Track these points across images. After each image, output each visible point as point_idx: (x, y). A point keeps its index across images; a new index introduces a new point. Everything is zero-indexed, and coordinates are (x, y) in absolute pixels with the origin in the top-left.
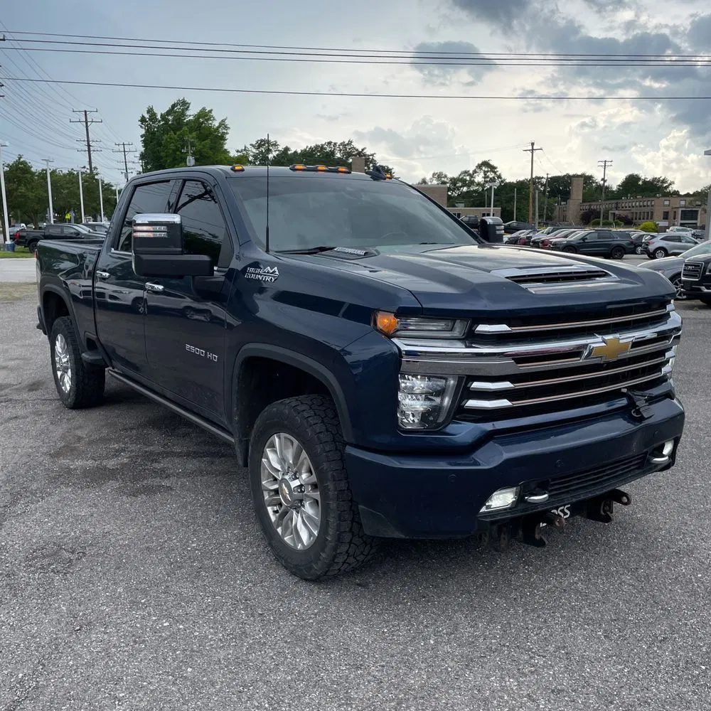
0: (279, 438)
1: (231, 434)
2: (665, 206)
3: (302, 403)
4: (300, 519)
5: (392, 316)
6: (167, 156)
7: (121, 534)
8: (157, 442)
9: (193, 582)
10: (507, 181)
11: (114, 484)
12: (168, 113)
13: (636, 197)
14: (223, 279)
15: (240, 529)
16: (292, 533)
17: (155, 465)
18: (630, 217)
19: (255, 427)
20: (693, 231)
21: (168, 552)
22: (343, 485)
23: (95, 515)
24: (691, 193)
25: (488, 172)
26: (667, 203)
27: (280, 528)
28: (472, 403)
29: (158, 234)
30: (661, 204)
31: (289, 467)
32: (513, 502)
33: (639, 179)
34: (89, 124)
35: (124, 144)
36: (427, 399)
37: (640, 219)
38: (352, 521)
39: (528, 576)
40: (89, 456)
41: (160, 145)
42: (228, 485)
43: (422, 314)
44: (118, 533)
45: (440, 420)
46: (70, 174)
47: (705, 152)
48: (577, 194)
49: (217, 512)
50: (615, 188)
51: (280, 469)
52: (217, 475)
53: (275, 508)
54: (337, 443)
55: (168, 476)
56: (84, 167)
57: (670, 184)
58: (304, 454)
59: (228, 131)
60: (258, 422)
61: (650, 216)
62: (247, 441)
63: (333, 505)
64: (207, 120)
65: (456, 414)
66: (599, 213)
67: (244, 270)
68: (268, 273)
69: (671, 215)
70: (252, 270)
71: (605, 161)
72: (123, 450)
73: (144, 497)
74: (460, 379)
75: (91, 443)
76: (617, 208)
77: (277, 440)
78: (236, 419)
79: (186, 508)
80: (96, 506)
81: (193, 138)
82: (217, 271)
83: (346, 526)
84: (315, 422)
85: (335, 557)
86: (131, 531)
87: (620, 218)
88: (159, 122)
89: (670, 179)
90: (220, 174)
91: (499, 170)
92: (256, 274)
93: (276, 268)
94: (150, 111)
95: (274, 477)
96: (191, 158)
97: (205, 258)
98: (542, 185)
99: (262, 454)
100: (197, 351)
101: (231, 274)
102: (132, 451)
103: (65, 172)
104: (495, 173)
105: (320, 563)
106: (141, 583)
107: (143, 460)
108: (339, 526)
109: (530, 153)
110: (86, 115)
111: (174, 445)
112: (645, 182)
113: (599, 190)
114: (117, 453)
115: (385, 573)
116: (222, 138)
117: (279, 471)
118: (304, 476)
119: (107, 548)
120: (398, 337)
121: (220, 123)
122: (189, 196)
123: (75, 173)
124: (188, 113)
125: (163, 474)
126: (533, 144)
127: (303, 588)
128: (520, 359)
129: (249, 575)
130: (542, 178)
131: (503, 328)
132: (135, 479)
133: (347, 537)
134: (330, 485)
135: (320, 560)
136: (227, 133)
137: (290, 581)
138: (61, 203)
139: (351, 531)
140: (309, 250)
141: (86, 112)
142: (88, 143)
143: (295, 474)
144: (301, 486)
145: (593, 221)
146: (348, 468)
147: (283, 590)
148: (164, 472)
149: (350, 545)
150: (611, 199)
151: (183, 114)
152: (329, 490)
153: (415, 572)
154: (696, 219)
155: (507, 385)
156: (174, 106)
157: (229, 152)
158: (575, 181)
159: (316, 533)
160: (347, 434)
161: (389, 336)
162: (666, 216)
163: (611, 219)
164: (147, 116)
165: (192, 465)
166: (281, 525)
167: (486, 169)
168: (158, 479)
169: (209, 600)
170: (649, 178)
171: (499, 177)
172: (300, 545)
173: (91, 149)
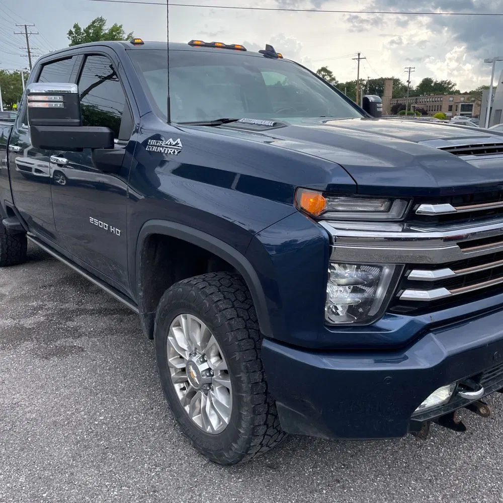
0: (186, 318)
1: (136, 305)
2: (450, 101)
3: (210, 285)
4: (208, 403)
5: (320, 195)
7: (31, 404)
8: (72, 298)
9: (98, 467)
10: (339, 83)
11: (30, 345)
12: (89, 28)
13: (430, 95)
14: (123, 152)
15: (147, 396)
16: (199, 413)
17: (70, 324)
18: (425, 109)
19: (160, 304)
20: (470, 119)
21: (75, 427)
22: (257, 377)
23: (6, 382)
24: (468, 92)
25: (326, 75)
26: (451, 99)
27: (188, 406)
28: (409, 294)
29: (53, 105)
30: (447, 100)
31: (196, 349)
32: (448, 398)
33: (432, 82)
34: (28, 35)
36: (355, 290)
37: (432, 111)
38: (267, 414)
39: (435, 450)
40: (9, 314)
42: (136, 345)
43: (357, 193)
44: (27, 404)
45: (372, 313)
46: (15, 73)
47: (485, 60)
48: (389, 92)
49: (125, 376)
50: (414, 88)
51: (186, 349)
52: (126, 334)
53: (182, 385)
54: (250, 331)
55: (80, 336)
56: (26, 69)
57: (453, 86)
58: (213, 339)
60: (163, 300)
61: (440, 108)
62: (153, 316)
63: (247, 398)
64: (119, 33)
65: (391, 305)
66: (405, 106)
67: (145, 143)
68: (170, 145)
69: (454, 108)
70: (153, 142)
71: (410, 68)
72: (41, 308)
73: (56, 359)
74: (398, 267)
75: (13, 300)
76: (416, 103)
77: (183, 320)
78: (141, 294)
79: (95, 372)
80: (8, 370)
82: (118, 144)
83: (260, 420)
84: (225, 306)
85: (248, 449)
86: (40, 401)
87: (419, 110)
88: (83, 34)
89: (453, 81)
90: (120, 46)
91: (334, 75)
92: (158, 146)
93: (179, 139)
94: (76, 26)
95: (179, 355)
97: (105, 130)
98: (364, 85)
99: (167, 332)
100: (101, 224)
101: (132, 147)
102: (48, 309)
103: (12, 72)
104: (330, 76)
105: (231, 453)
106: (45, 469)
107: (58, 318)
108: (253, 420)
109: (357, 61)
110: (26, 29)
111: (87, 302)
112: (436, 84)
113: (404, 90)
114: (35, 311)
115: (294, 450)
117: (185, 350)
118: (213, 360)
119: (14, 423)
120: (327, 220)
121: (128, 36)
122: (100, 77)
123: (19, 72)
124: (104, 28)
125: (75, 333)
126: (359, 54)
127: (213, 472)
128: (464, 243)
129: (157, 456)
130: (364, 80)
131: (447, 208)
132: (49, 340)
133: (261, 430)
134: (243, 376)
135: (231, 450)
137: (199, 462)
138: (9, 96)
139: (265, 424)
140: (211, 122)
141: (26, 26)
142: (29, 50)
143: (203, 356)
144: (209, 369)
145: (400, 112)
146: (262, 359)
147: (193, 475)
148: (77, 331)
149: (264, 437)
150: (412, 96)
151: (100, 28)
152: (242, 382)
153: (323, 448)
154: (471, 110)
155: (447, 273)
156: (94, 22)
158: (387, 83)
159: (226, 420)
160: (265, 327)
161: (317, 219)
162: (450, 108)
163: (412, 111)
164: (73, 30)
165: (103, 322)
166: (189, 403)
167: (324, 74)
168: (71, 339)
169: (115, 493)
170: (439, 81)
171: (334, 79)
172: (209, 427)
173: (31, 54)
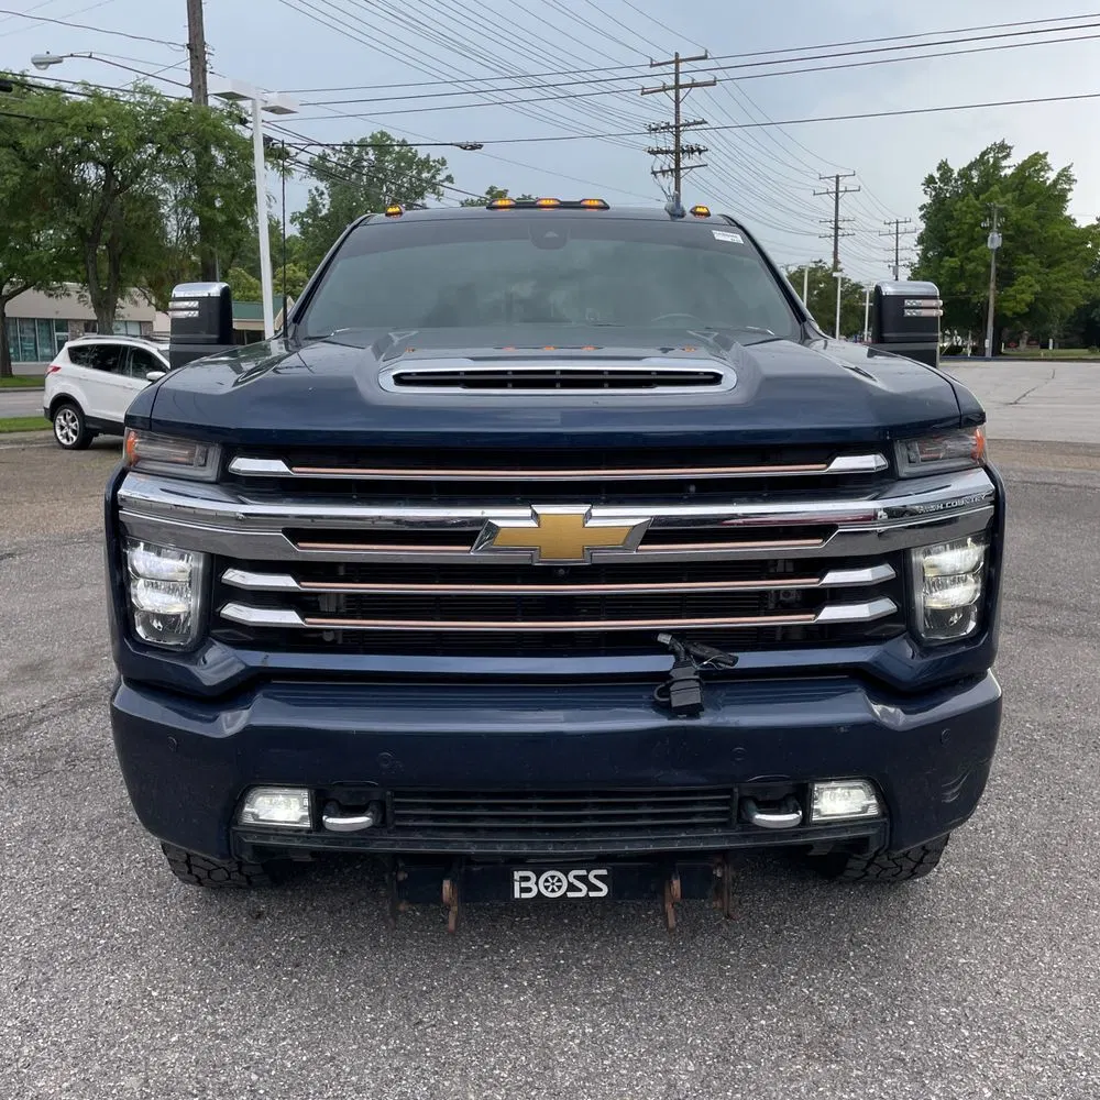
6: (958, 236)
12: (971, 167)
28: (232, 611)
34: (840, 194)
35: (897, 223)
41: (950, 218)
59: (1073, 186)
64: (1038, 171)
81: (1006, 203)
88: (956, 181)
94: (943, 167)
96: (996, 235)
110: (837, 183)
116: (1061, 198)
121: (1059, 174)
124: (1006, 163)
136: (1070, 190)
141: (837, 177)
142: (836, 224)
151: (997, 167)
155: (286, 582)
156: (983, 154)
157: (1074, 221)
164: (937, 175)
173: (840, 232)
